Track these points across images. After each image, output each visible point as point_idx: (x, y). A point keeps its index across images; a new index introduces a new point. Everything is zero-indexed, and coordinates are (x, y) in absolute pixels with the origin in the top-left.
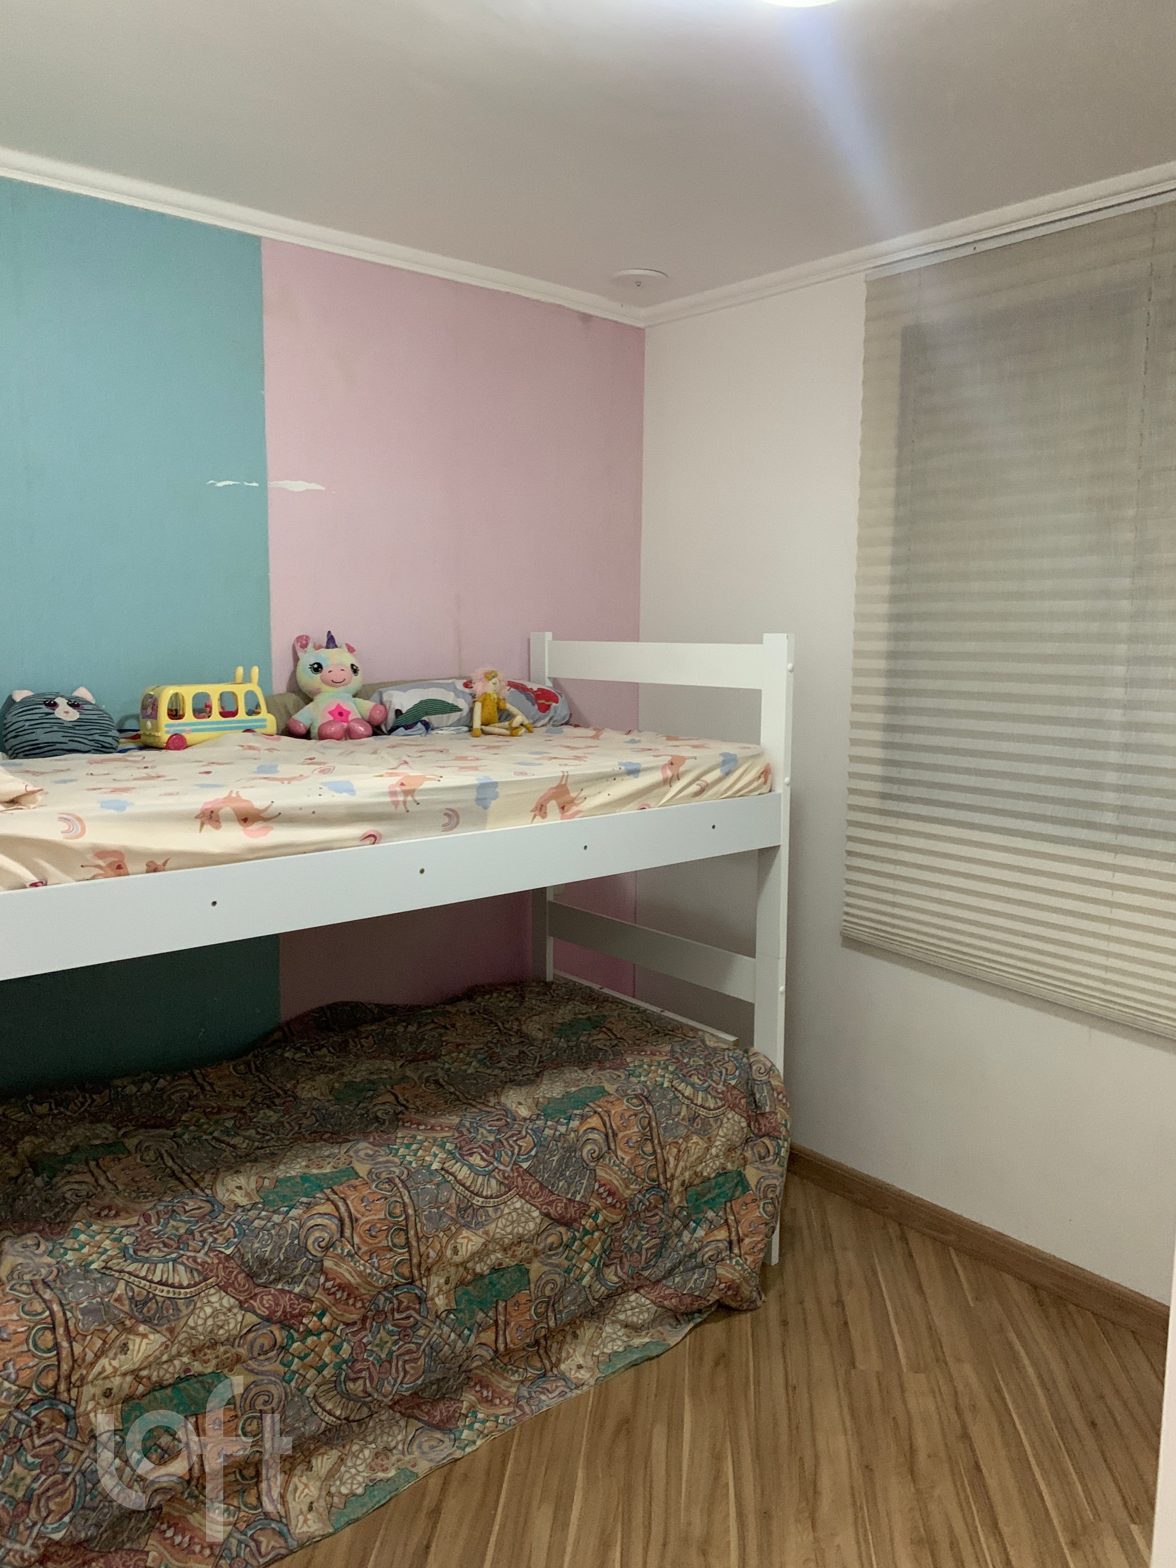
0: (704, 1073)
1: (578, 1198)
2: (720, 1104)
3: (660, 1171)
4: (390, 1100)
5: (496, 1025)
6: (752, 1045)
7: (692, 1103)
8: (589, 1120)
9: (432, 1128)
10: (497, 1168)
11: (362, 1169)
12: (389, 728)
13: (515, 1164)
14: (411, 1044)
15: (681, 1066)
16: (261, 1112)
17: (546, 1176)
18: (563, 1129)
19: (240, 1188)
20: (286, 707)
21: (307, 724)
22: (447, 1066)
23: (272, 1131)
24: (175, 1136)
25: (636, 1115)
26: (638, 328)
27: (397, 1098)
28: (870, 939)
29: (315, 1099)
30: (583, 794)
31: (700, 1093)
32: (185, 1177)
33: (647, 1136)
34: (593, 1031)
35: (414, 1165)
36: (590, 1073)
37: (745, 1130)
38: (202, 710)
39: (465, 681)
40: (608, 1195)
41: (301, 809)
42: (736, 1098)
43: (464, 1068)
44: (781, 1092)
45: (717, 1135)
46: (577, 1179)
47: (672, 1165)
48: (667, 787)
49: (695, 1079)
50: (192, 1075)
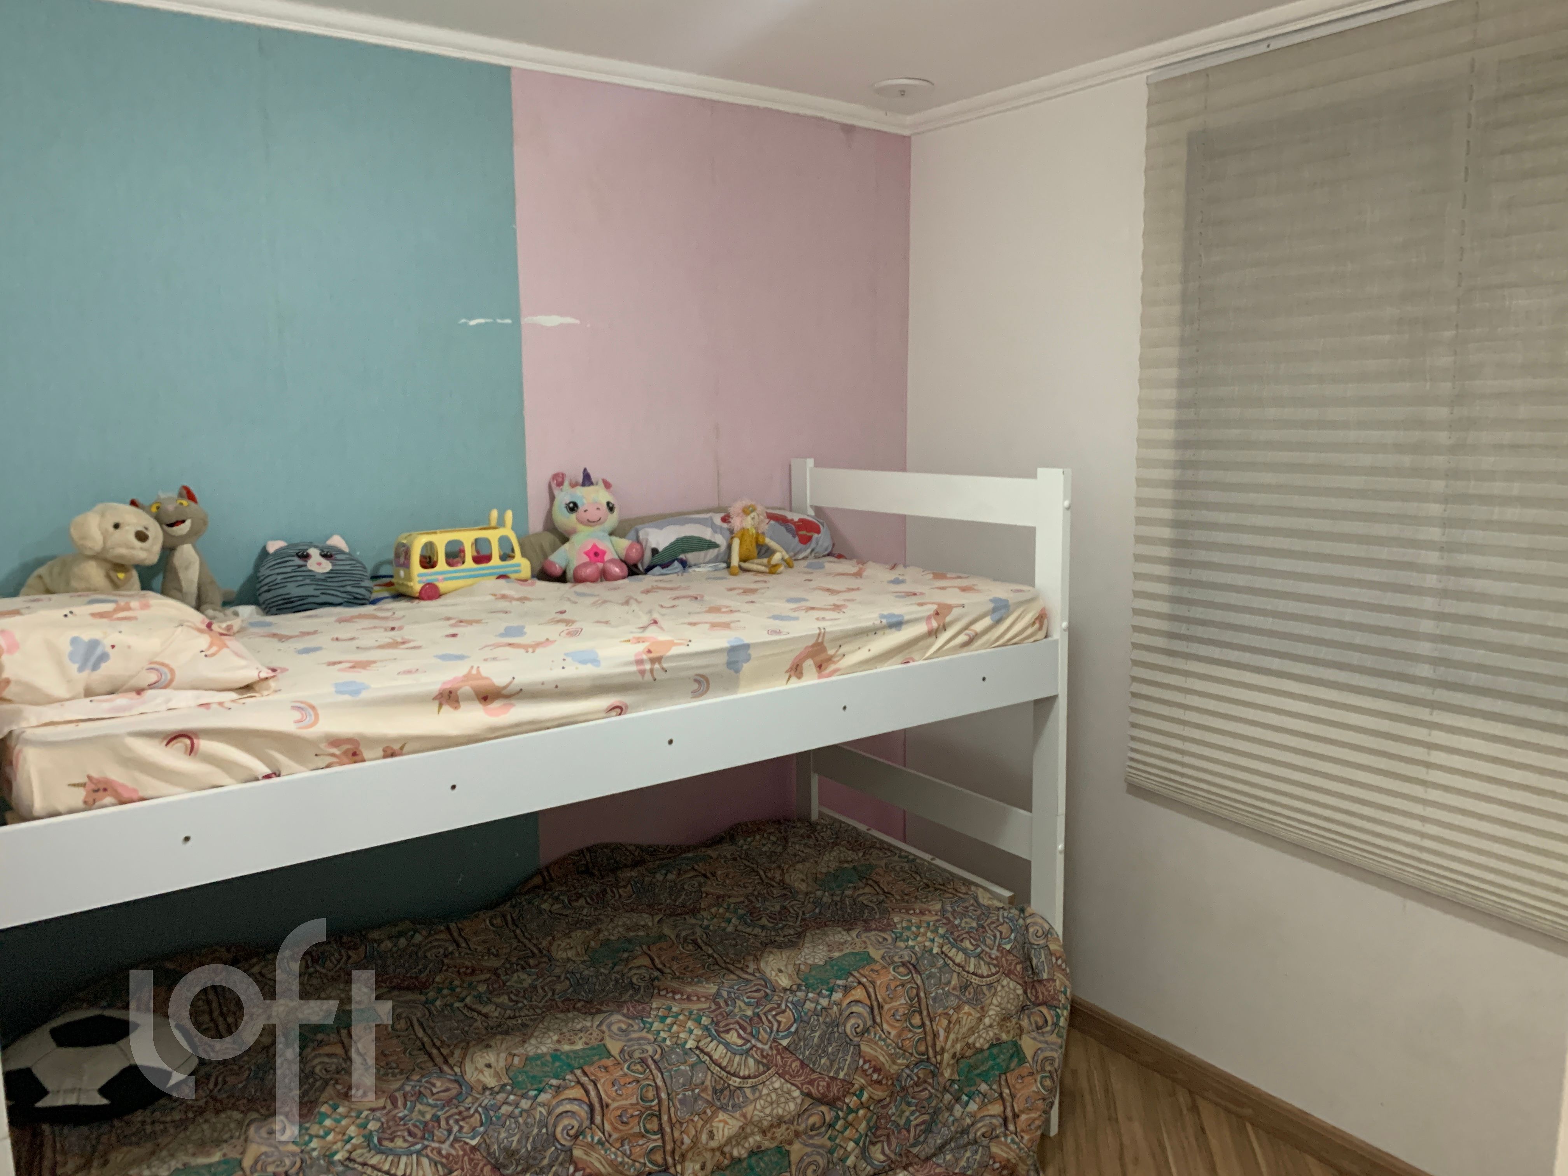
0: (977, 937)
1: (841, 1075)
2: (994, 970)
3: (930, 1043)
4: (645, 963)
5: (758, 874)
6: (1028, 902)
7: (964, 970)
8: (853, 992)
9: (689, 999)
10: (754, 1046)
11: (614, 1047)
12: (645, 567)
13: (774, 1041)
14: (671, 895)
15: (952, 929)
16: (515, 975)
17: (807, 1053)
18: (824, 1002)
19: (489, 1066)
20: (541, 547)
21: (563, 565)
22: (706, 923)
23: (524, 997)
24: (426, 1002)
25: (903, 985)
26: (904, 137)
27: (653, 961)
28: (1156, 788)
29: (569, 959)
30: (843, 650)
31: (972, 959)
32: (435, 1052)
33: (916, 1007)
34: (861, 884)
35: (668, 1042)
36: (854, 935)
37: (1021, 998)
38: (455, 555)
39: (722, 515)
40: (874, 1072)
41: (543, 684)
42: (1011, 964)
43: (723, 925)
44: (1060, 957)
45: (991, 1003)
46: (840, 1055)
47: (942, 1038)
48: (930, 640)
49: (967, 944)
50: (448, 929)
